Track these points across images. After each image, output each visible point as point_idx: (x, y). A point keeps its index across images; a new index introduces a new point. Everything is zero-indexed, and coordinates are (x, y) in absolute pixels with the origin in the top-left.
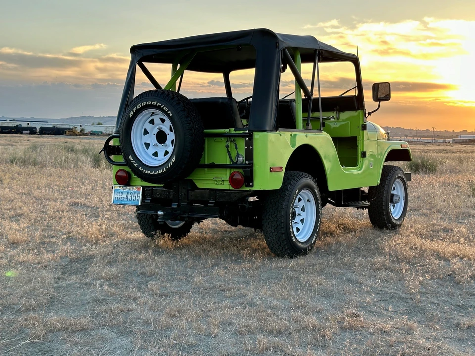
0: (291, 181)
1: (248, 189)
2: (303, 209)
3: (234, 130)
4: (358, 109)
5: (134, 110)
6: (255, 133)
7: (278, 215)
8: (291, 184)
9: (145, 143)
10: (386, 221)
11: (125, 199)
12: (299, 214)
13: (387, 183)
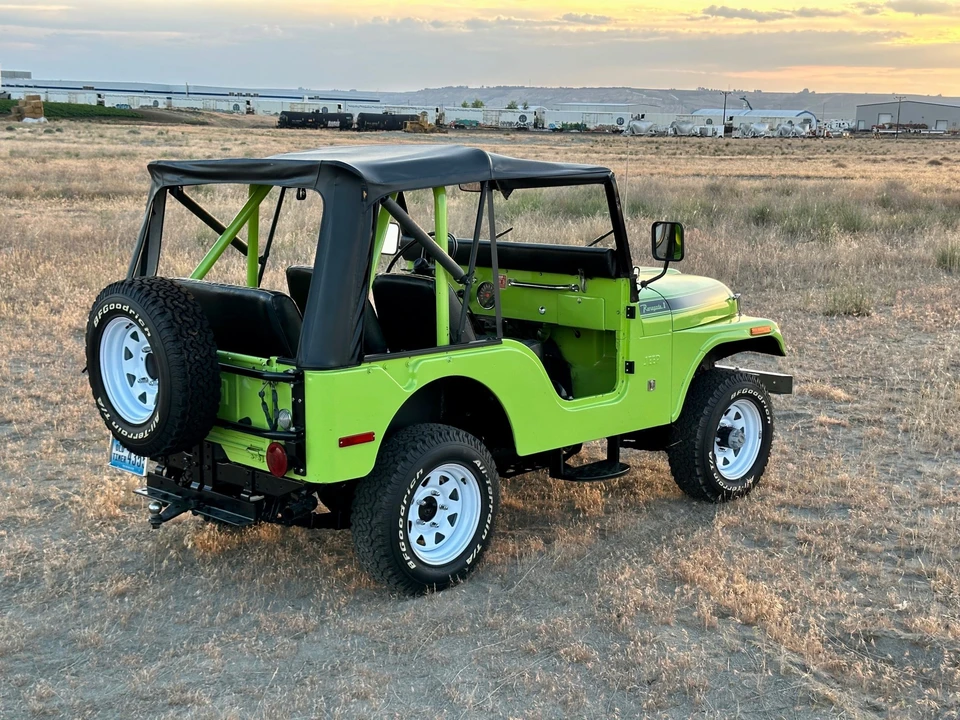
0: (407, 452)
1: (298, 478)
2: (454, 496)
3: (277, 362)
4: (617, 276)
5: (100, 314)
6: (308, 373)
7: (374, 522)
8: (404, 459)
9: (128, 375)
10: (704, 488)
11: (127, 461)
12: (442, 507)
13: (705, 412)
